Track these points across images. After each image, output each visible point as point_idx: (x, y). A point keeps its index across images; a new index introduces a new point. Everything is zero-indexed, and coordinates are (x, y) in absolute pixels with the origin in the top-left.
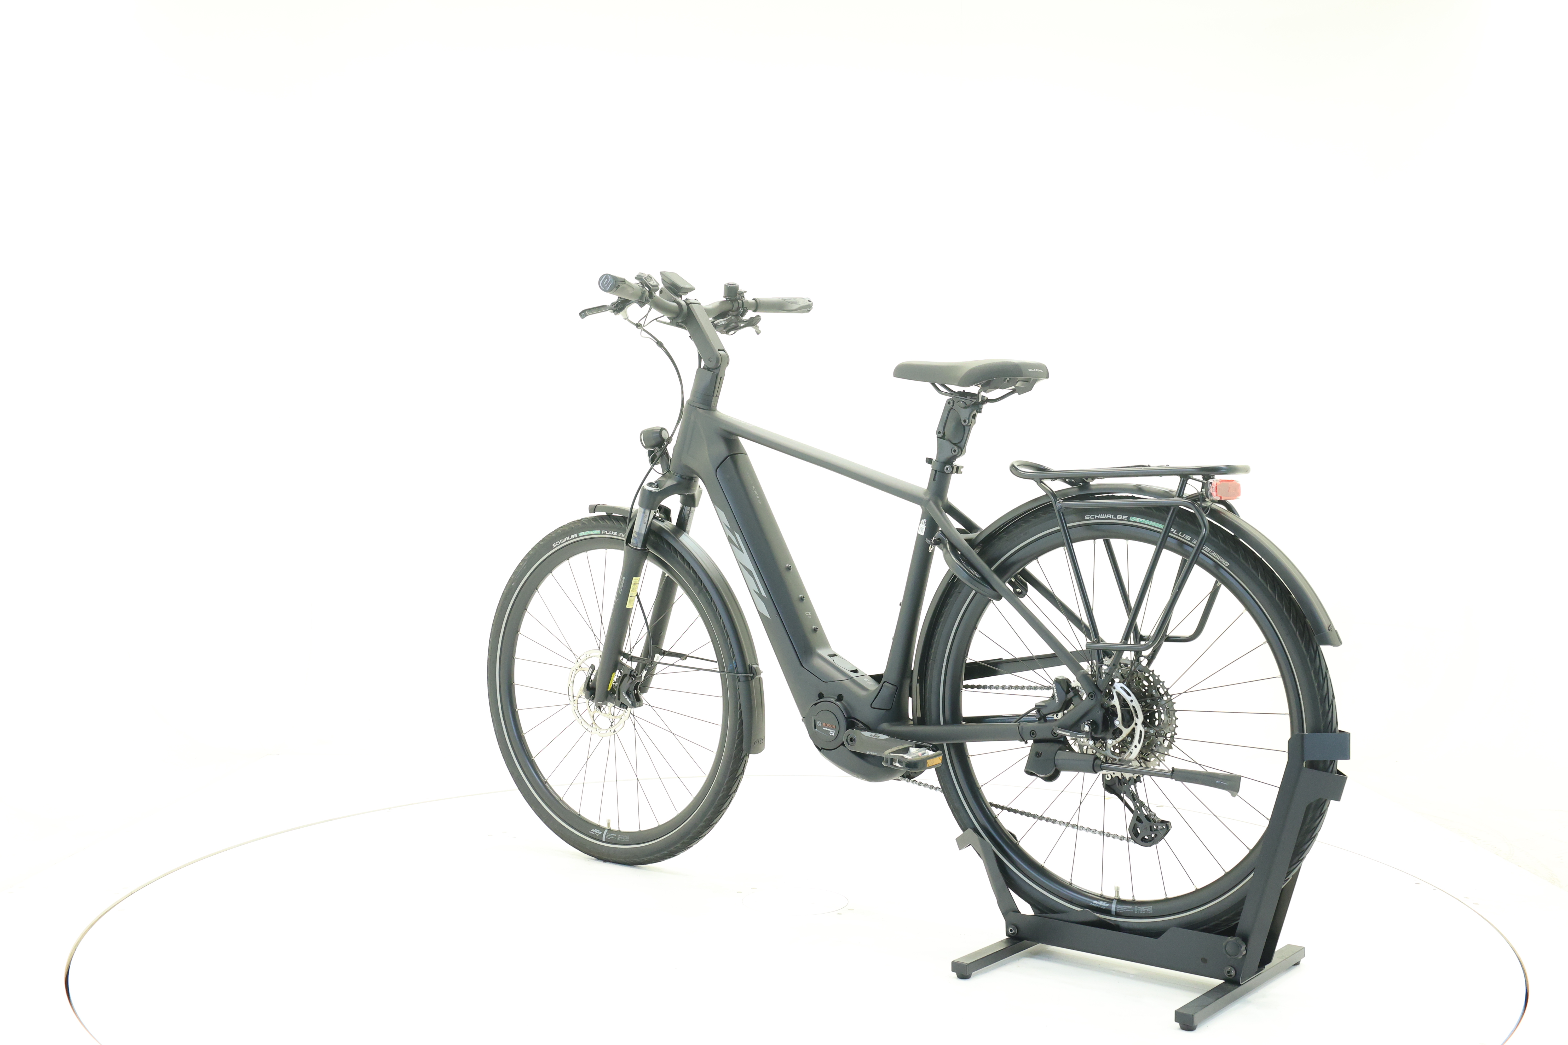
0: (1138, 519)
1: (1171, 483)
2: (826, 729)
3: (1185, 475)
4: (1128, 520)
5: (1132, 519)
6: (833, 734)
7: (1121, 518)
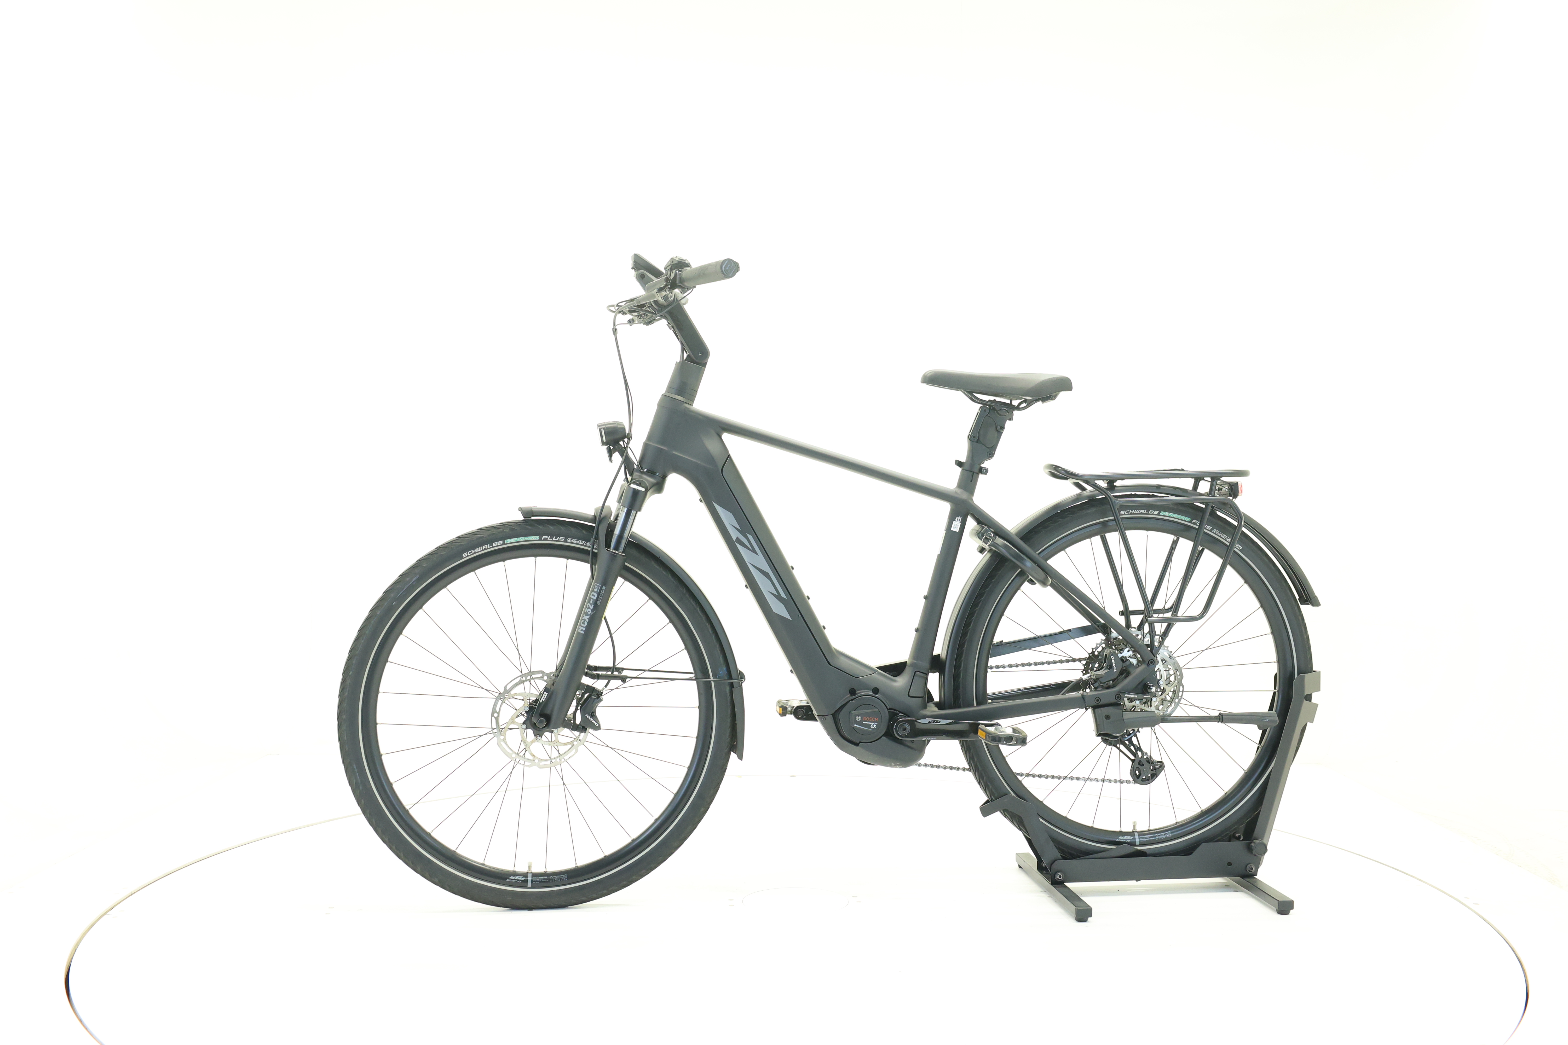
0: (1167, 514)
1: (1187, 484)
2: (867, 723)
3: (1198, 478)
4: (1158, 514)
5: (1163, 513)
6: (875, 727)
7: (1153, 513)
